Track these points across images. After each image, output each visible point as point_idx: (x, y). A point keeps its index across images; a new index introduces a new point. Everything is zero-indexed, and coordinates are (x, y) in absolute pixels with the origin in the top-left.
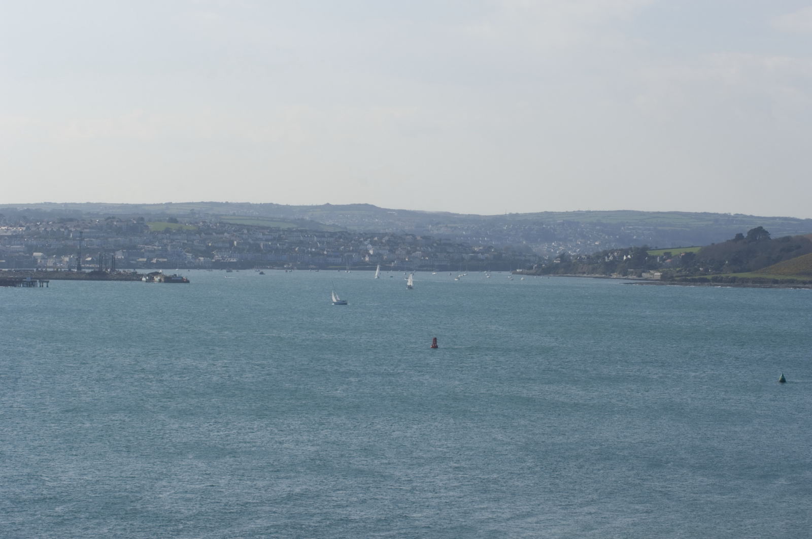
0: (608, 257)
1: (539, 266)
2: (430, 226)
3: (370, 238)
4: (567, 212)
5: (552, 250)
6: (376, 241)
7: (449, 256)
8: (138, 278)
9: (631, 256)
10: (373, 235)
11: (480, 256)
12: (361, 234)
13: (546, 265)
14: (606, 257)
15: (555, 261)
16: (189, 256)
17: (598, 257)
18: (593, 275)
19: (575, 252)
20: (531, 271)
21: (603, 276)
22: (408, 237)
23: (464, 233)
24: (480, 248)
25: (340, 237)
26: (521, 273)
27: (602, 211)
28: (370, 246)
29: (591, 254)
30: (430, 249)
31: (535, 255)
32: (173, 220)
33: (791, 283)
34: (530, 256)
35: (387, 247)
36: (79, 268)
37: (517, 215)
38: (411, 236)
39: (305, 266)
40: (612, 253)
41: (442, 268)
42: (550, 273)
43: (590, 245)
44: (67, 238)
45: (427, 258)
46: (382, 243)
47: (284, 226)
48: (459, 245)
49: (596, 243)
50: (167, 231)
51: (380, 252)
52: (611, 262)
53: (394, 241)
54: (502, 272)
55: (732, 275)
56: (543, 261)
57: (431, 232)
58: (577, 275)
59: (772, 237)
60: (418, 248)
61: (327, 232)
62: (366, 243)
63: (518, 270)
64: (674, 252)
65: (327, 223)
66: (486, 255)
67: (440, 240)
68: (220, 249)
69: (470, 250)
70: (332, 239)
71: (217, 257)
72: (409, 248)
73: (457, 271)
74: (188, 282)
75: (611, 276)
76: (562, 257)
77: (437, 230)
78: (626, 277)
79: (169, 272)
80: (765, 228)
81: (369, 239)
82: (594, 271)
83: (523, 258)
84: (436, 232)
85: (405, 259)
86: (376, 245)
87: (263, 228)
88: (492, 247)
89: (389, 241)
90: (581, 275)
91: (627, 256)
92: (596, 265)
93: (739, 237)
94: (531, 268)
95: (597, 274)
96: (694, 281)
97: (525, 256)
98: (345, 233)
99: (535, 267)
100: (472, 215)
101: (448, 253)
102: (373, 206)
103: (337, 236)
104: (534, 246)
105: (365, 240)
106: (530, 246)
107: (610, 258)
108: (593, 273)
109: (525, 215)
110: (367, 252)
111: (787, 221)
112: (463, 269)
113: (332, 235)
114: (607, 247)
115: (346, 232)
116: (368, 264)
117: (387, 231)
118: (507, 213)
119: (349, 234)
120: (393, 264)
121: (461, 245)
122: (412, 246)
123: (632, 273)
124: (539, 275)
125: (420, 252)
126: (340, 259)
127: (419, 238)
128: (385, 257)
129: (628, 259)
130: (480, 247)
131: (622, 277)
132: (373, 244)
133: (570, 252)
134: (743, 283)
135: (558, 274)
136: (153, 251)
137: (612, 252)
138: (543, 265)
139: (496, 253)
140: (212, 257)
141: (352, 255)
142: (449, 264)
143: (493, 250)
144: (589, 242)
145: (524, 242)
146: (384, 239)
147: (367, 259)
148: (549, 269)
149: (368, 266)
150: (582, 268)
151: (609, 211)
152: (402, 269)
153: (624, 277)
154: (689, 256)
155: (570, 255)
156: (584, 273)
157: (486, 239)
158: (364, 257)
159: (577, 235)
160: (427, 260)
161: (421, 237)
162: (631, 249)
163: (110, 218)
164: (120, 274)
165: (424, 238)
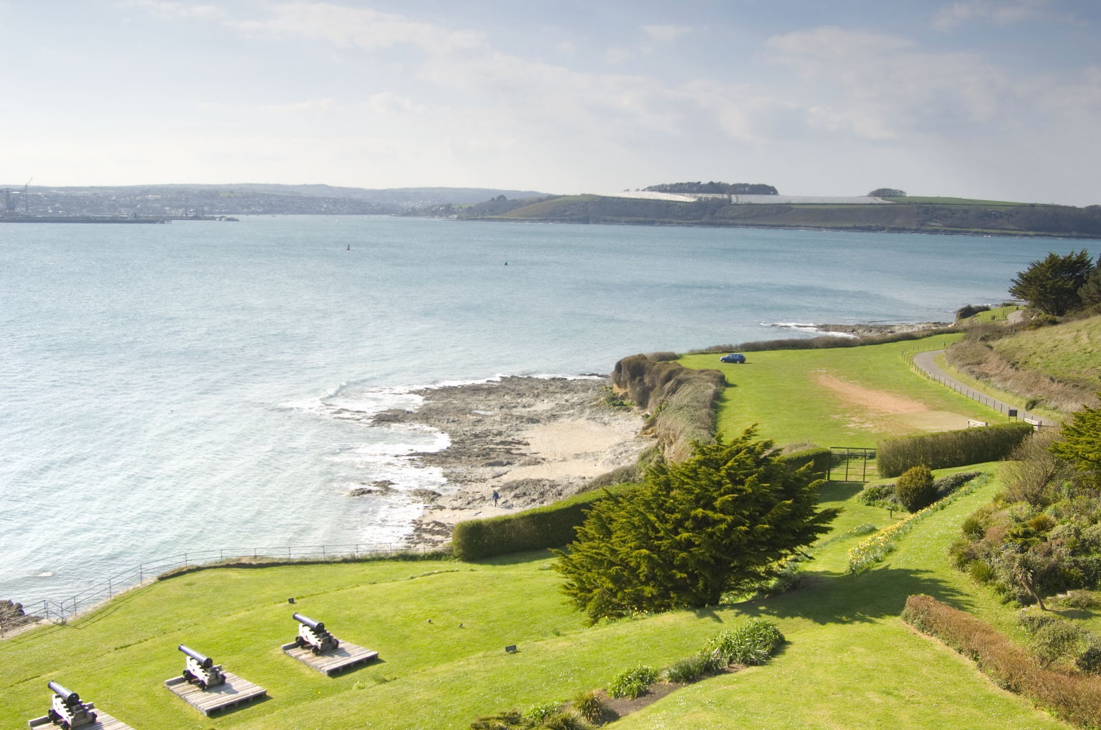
0: (434, 208)
1: (402, 213)
2: (353, 194)
3: (324, 200)
4: (415, 188)
5: (408, 205)
7: (361, 208)
8: (214, 219)
9: (444, 208)
10: (326, 199)
11: (375, 208)
12: (320, 198)
14: (432, 208)
15: (409, 210)
16: (240, 208)
17: (429, 208)
19: (418, 206)
20: (399, 215)
21: (431, 217)
23: (368, 197)
26: (394, 216)
27: (431, 188)
28: (324, 204)
29: (426, 207)
30: (352, 205)
31: (400, 207)
32: (232, 192)
33: (516, 220)
34: (398, 208)
35: (332, 204)
36: (187, 215)
37: (392, 189)
38: (343, 199)
39: (294, 213)
41: (358, 214)
43: (425, 203)
44: (181, 201)
45: (351, 209)
46: (329, 202)
47: (284, 194)
48: (365, 203)
49: (428, 202)
50: (229, 197)
51: (329, 206)
52: (435, 210)
53: (335, 202)
54: (385, 215)
55: (489, 217)
56: (404, 210)
58: (419, 216)
59: (508, 199)
60: (347, 204)
62: (322, 202)
63: (392, 214)
64: (463, 206)
65: (305, 193)
66: (378, 207)
67: (357, 201)
68: (253, 205)
69: (370, 205)
70: (306, 201)
71: (253, 209)
72: (342, 204)
74: (238, 220)
75: (435, 217)
79: (229, 216)
80: (505, 195)
84: (355, 197)
85: (340, 209)
87: (274, 195)
89: (333, 201)
92: (428, 212)
93: (493, 199)
94: (399, 213)
95: (428, 216)
96: (472, 219)
97: (396, 208)
98: (312, 198)
100: (372, 189)
101: (360, 206)
102: (326, 185)
103: (309, 199)
104: (400, 203)
106: (398, 203)
108: (426, 216)
109: (396, 189)
110: (322, 206)
111: (515, 192)
113: (306, 198)
114: (433, 204)
116: (323, 212)
117: (332, 197)
118: (388, 189)
119: (314, 198)
120: (335, 212)
122: (344, 203)
123: (444, 215)
124: (402, 216)
125: (348, 206)
126: (310, 210)
127: (347, 200)
128: (331, 209)
129: (442, 209)
130: (375, 204)
132: (326, 202)
133: (416, 206)
134: (494, 220)
135: (411, 216)
136: (222, 206)
137: (435, 206)
138: (404, 212)
139: (382, 206)
140: (250, 209)
141: (316, 208)
142: (361, 212)
145: (395, 202)
146: (330, 200)
147: (323, 210)
148: (407, 213)
150: (422, 213)
151: (434, 188)
153: (441, 217)
154: (470, 208)
155: (416, 208)
156: (422, 215)
157: (378, 200)
158: (321, 209)
159: (419, 198)
162: (444, 205)
163: (201, 191)
164: (206, 217)
165: (350, 200)
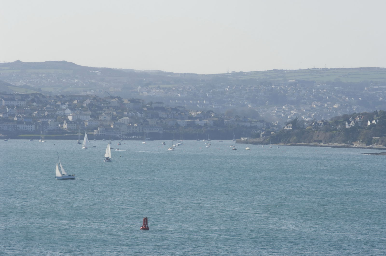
0: (349, 123)
2: (139, 87)
3: (68, 101)
4: (300, 70)
5: (283, 115)
6: (75, 105)
7: (161, 122)
9: (376, 121)
10: (72, 98)
11: (198, 122)
12: (57, 97)
13: (275, 132)
14: (347, 123)
15: (286, 128)
18: (331, 144)
19: (309, 116)
20: (257, 140)
21: (343, 144)
22: (114, 100)
23: (179, 95)
24: (198, 113)
25: (33, 101)
26: (246, 142)
27: (342, 69)
28: (68, 111)
29: (329, 119)
30: (139, 114)
31: (262, 121)
34: (256, 122)
35: (89, 112)
37: (241, 73)
38: (117, 99)
40: (354, 118)
42: (280, 142)
43: (327, 108)
45: (136, 125)
46: (82, 107)
48: (173, 109)
49: (335, 106)
51: (81, 117)
52: (352, 128)
54: (223, 141)
56: (271, 128)
57: (141, 94)
58: (312, 144)
60: (125, 113)
61: (18, 94)
62: (63, 107)
63: (242, 139)
65: (18, 84)
66: (205, 121)
67: (152, 103)
69: (185, 115)
70: (23, 103)
72: (115, 113)
73: (172, 139)
75: (353, 145)
76: (295, 123)
77: (148, 92)
78: (371, 146)
81: (68, 103)
82: (331, 139)
83: (248, 124)
85: (110, 126)
86: (76, 110)
88: (212, 111)
89: (91, 105)
90: (316, 144)
91: (371, 122)
92: (334, 132)
94: (258, 136)
95: (336, 142)
97: (251, 122)
98: (38, 96)
99: (263, 135)
100: (188, 74)
101: (160, 118)
102: (71, 64)
103: (29, 99)
104: (261, 110)
105: (63, 104)
106: (256, 110)
107: (351, 124)
108: (330, 142)
109: (251, 73)
112: (178, 137)
114: (347, 110)
115: (40, 94)
116: (66, 132)
117: (89, 93)
118: (230, 72)
119: (44, 97)
120: (95, 132)
121: (175, 109)
122: (118, 111)
123: (377, 141)
124: (267, 144)
125: (128, 118)
126: (33, 126)
127: (126, 101)
128: (86, 124)
129: (372, 125)
130: (197, 111)
131: (365, 147)
132: (72, 108)
133: (303, 117)
135: (289, 142)
137: (354, 116)
138: (272, 133)
139: (216, 119)
141: (47, 122)
142: (161, 132)
143: (213, 115)
144: (326, 105)
145: (250, 106)
146: (85, 102)
147: (65, 126)
149: (66, 135)
150: (318, 136)
151: (350, 69)
152: (107, 138)
153: (369, 146)
155: (303, 121)
156: (320, 141)
157: (204, 102)
158: (62, 123)
159: (311, 97)
160: (136, 127)
161: (129, 100)
162: (376, 113)
